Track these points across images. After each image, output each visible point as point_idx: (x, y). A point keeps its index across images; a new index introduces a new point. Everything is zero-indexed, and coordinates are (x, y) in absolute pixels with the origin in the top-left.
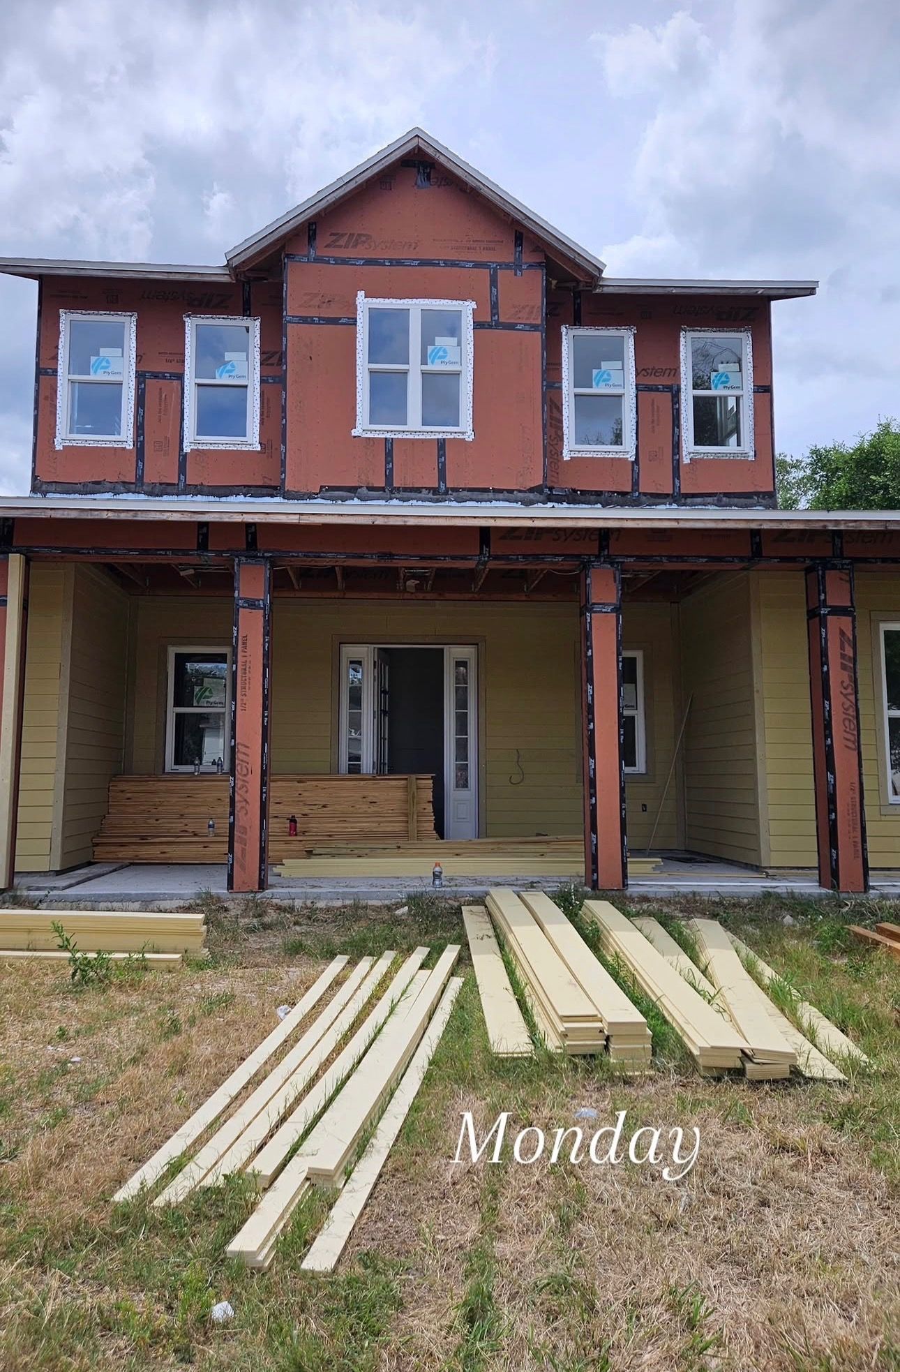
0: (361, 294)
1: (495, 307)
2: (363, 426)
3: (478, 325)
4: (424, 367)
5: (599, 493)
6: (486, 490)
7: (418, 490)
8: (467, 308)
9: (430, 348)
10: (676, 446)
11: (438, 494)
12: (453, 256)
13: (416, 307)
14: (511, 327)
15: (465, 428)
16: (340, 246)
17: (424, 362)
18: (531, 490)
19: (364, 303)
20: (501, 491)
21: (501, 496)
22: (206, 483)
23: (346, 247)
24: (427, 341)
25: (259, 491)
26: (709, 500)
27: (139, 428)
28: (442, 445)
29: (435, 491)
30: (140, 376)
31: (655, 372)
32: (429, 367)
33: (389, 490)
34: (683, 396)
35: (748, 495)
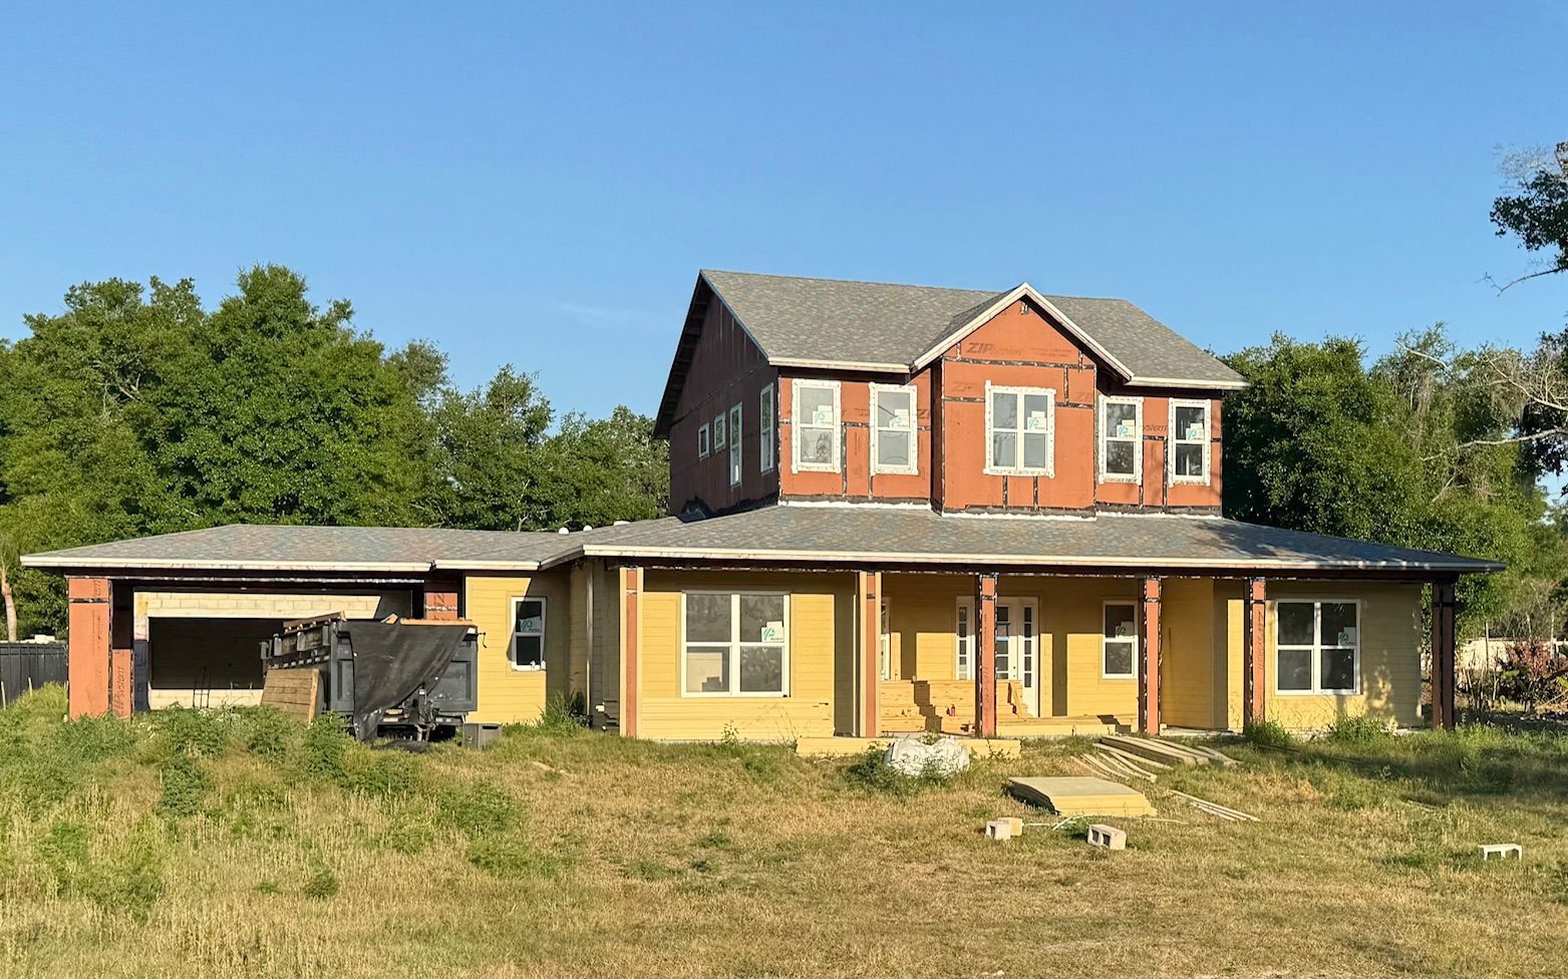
0: (988, 383)
1: (1067, 395)
2: (990, 469)
3: (1058, 405)
4: (1026, 431)
5: (1120, 505)
6: (1061, 508)
7: (1022, 508)
8: (1050, 394)
9: (1029, 419)
10: (1165, 477)
11: (1033, 511)
12: (1042, 360)
13: (1021, 392)
14: (1076, 406)
15: (1049, 470)
16: (975, 352)
17: (1026, 428)
18: (1087, 509)
19: (991, 390)
20: (1070, 509)
21: (1069, 512)
22: (885, 496)
23: (979, 352)
24: (1027, 414)
25: (918, 501)
26: (1183, 510)
27: (844, 459)
28: (1036, 480)
29: (1032, 509)
30: (845, 425)
31: (1154, 428)
32: (1028, 431)
33: (1005, 507)
34: (1170, 444)
35: (1206, 508)
